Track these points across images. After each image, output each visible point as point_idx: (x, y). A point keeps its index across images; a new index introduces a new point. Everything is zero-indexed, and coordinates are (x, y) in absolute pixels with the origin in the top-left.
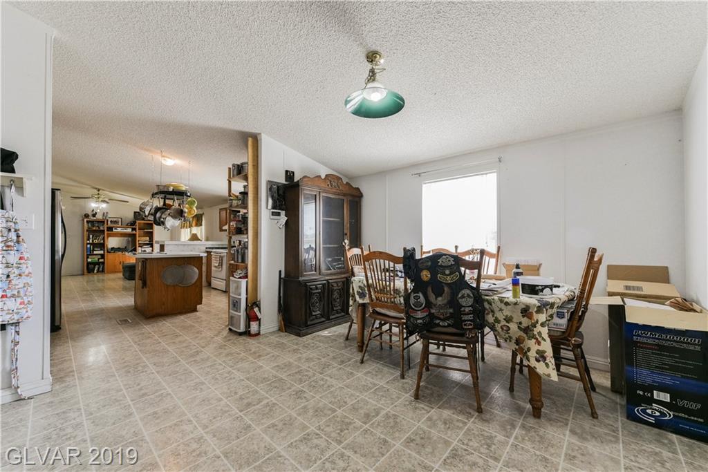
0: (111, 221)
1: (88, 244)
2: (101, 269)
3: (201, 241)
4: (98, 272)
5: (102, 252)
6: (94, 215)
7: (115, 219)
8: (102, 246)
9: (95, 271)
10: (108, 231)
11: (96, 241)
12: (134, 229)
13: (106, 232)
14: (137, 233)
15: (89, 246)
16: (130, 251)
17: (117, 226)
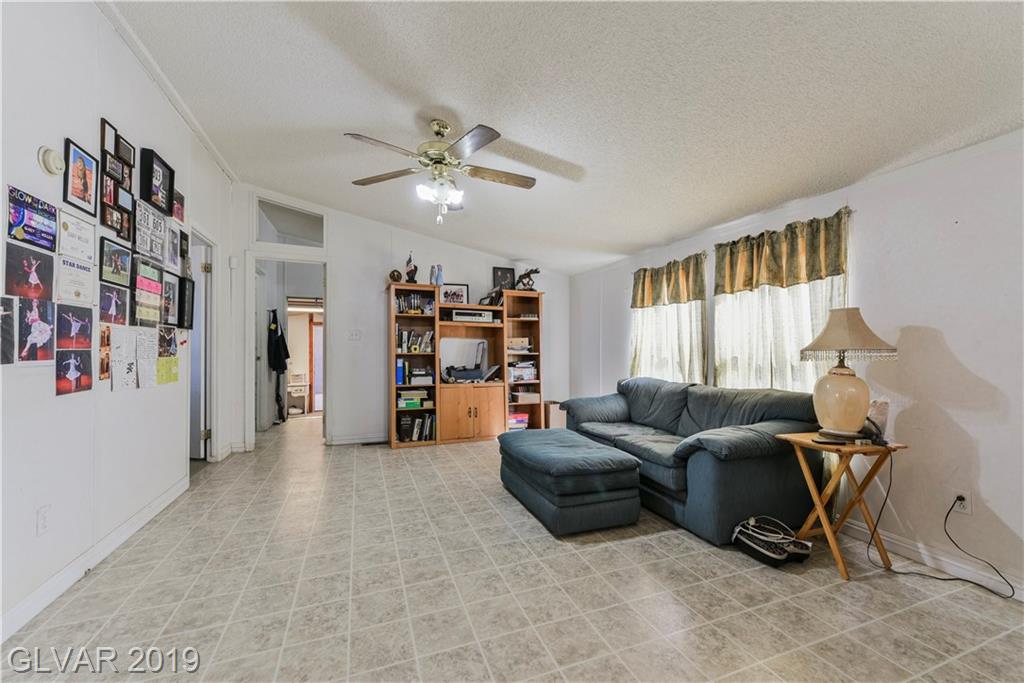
0: (446, 294)
1: (398, 356)
2: (427, 431)
4: (420, 439)
5: (428, 381)
6: (412, 275)
7: (454, 289)
8: (429, 361)
9: (415, 437)
10: (441, 319)
11: (417, 350)
12: (497, 315)
13: (438, 323)
14: (507, 325)
15: (400, 363)
16: (490, 379)
17: (458, 305)
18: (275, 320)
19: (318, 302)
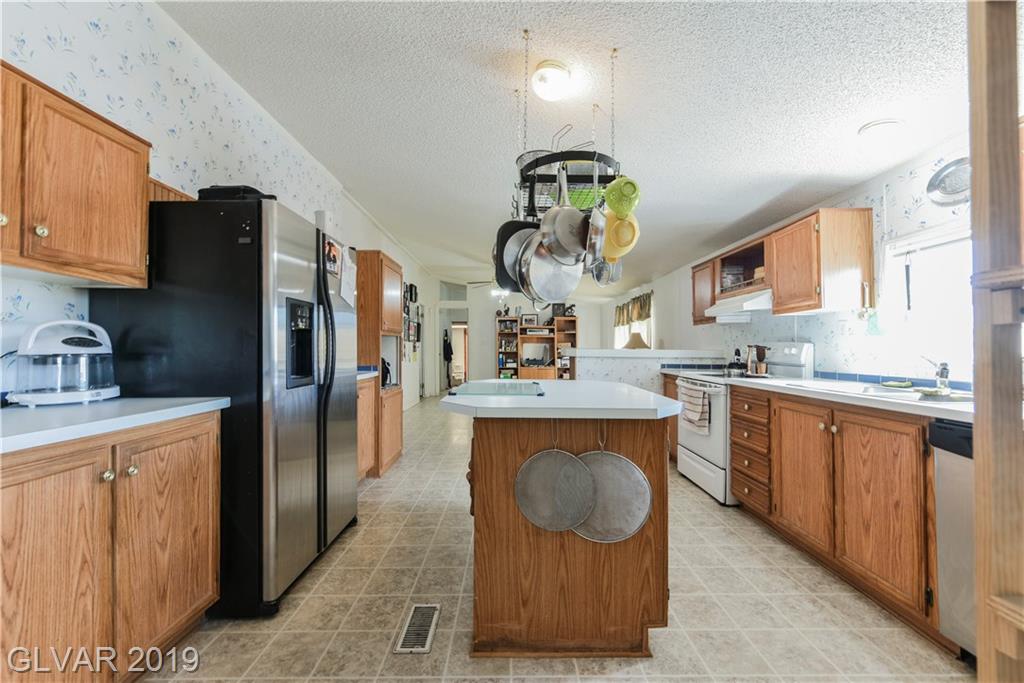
0: (525, 320)
1: (500, 353)
3: (650, 348)
5: (514, 365)
6: (507, 312)
7: (530, 317)
8: (514, 356)
10: (521, 334)
11: (508, 350)
12: (552, 331)
13: (519, 336)
14: (556, 336)
15: (501, 356)
16: (549, 365)
17: (532, 326)
18: (446, 335)
19: (465, 323)
